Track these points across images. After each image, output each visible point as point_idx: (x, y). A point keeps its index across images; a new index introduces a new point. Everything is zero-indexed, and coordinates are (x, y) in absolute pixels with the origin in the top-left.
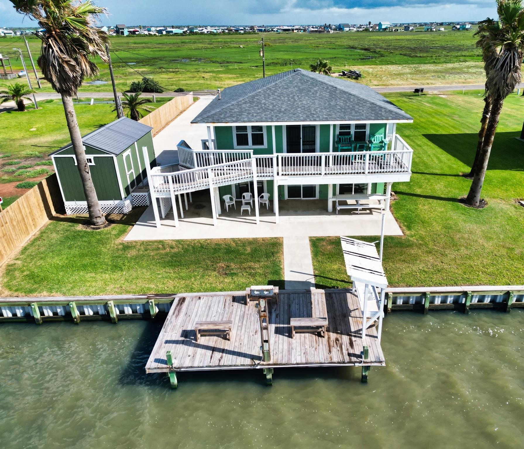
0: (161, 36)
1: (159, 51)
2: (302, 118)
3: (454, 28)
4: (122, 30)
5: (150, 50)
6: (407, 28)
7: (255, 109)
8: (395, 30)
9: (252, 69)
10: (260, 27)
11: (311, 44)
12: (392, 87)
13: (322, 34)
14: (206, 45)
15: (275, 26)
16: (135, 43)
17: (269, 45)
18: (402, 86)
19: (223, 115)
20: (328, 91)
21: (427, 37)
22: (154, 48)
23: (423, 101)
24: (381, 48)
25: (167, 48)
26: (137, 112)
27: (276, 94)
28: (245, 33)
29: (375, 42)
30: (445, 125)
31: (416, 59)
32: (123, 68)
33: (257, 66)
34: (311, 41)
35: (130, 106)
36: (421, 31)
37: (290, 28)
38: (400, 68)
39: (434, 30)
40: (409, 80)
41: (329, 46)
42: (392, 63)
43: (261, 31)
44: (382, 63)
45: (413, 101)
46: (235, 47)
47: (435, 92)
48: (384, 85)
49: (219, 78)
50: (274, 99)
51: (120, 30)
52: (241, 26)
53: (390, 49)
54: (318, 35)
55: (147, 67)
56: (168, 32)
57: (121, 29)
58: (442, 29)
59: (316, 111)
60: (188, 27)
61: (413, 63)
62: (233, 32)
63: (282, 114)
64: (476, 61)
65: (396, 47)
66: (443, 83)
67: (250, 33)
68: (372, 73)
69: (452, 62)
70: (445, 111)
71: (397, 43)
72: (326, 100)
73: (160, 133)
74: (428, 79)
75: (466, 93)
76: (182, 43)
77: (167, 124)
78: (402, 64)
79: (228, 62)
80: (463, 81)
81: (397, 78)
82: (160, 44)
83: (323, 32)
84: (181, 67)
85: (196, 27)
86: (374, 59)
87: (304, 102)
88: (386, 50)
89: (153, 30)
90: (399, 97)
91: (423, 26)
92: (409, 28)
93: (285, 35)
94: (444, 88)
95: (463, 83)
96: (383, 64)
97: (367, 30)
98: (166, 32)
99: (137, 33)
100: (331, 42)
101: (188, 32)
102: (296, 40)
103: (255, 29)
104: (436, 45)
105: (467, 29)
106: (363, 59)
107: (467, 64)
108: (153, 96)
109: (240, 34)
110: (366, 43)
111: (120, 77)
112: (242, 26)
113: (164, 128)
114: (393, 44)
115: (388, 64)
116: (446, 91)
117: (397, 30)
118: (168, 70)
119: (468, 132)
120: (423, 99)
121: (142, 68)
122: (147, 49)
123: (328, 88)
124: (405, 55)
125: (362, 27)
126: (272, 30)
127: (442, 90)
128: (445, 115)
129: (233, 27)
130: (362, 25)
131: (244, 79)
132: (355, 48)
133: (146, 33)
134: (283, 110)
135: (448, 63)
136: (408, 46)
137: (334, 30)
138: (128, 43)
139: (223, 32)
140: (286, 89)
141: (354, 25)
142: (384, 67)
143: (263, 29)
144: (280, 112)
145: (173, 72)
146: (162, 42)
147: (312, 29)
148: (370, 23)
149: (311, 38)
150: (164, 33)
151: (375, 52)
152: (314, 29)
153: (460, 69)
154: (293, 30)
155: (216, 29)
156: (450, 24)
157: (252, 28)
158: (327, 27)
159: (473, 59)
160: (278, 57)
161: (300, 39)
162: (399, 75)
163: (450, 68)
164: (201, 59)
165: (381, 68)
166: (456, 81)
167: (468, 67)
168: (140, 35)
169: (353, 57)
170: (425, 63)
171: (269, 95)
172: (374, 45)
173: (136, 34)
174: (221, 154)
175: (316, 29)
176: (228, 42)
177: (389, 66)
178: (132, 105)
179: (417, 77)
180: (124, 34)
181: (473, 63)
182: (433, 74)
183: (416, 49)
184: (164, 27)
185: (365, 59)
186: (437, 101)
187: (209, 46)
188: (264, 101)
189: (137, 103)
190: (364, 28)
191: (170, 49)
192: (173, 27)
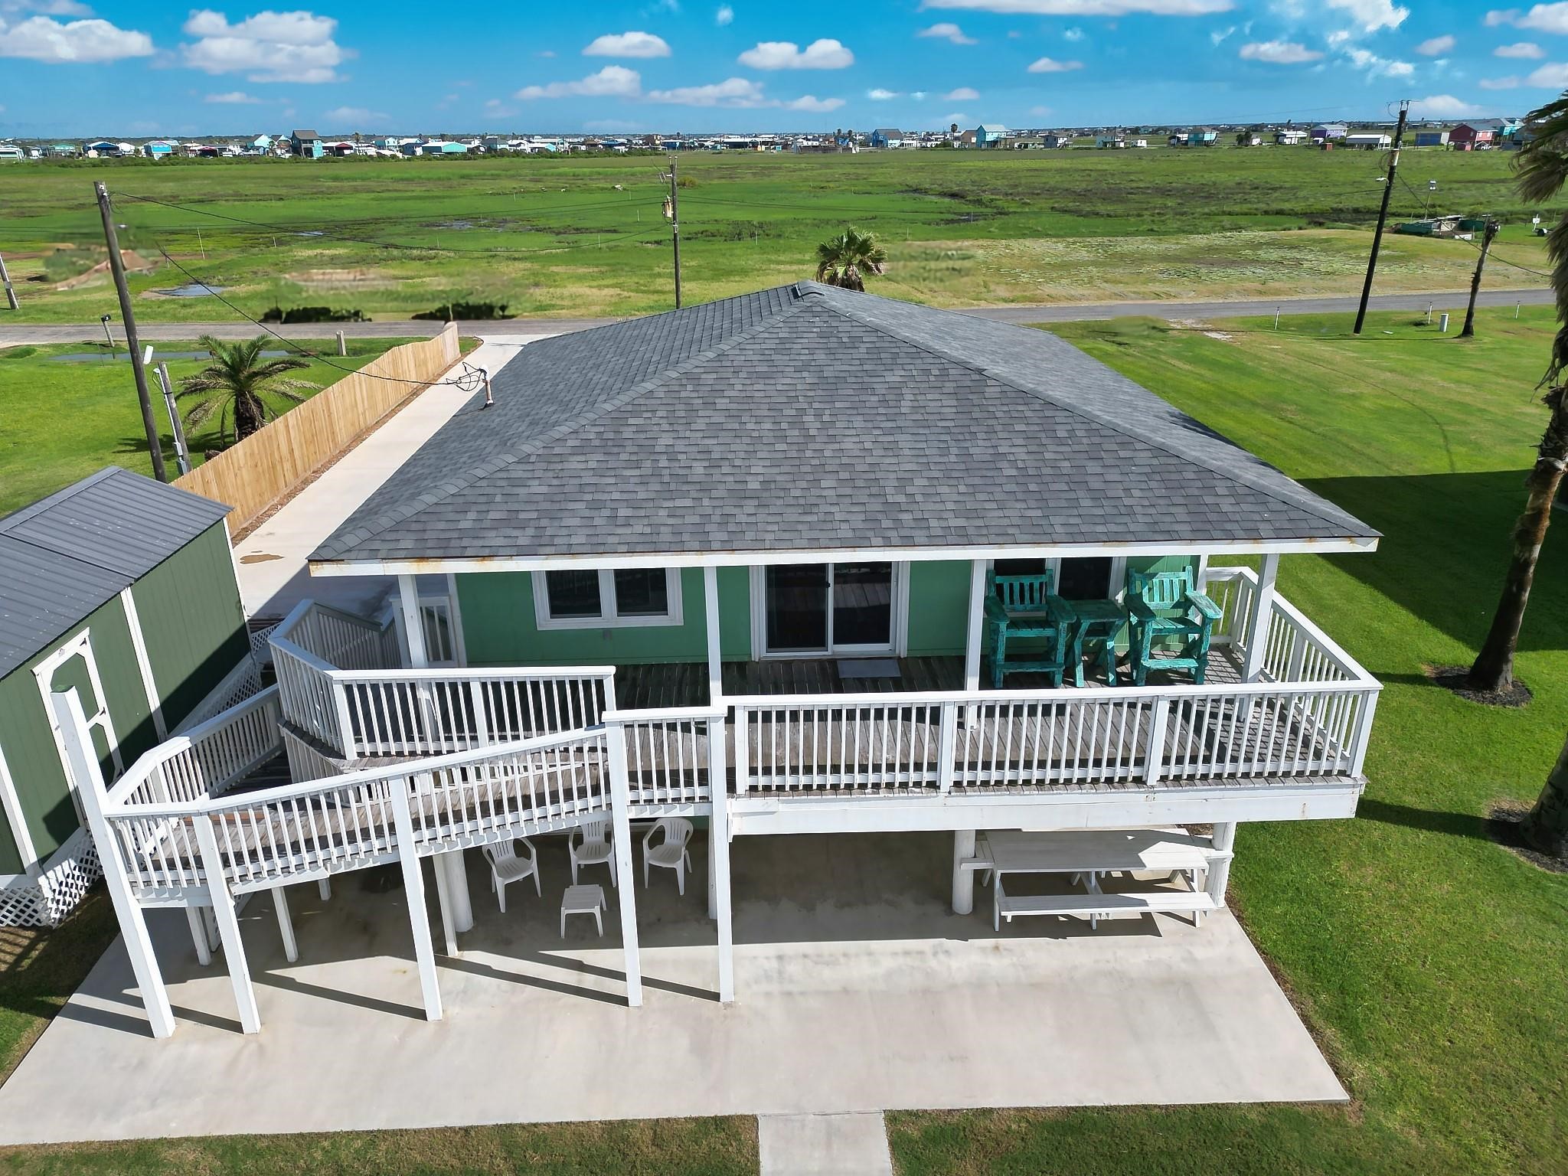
0: (409, 159)
1: (396, 199)
2: (845, 532)
3: (1173, 141)
4: (309, 145)
5: (372, 195)
6: (1050, 139)
7: (626, 480)
8: (1020, 146)
9: (646, 250)
10: (670, 137)
11: (806, 180)
12: (1053, 305)
13: (833, 154)
14: (525, 184)
15: (709, 136)
16: (336, 179)
17: (693, 185)
18: (1084, 304)
19: (472, 515)
20: (949, 387)
21: (1107, 163)
22: (383, 192)
23: (1165, 354)
24: (994, 191)
25: (418, 191)
26: (257, 401)
27: (722, 403)
28: (629, 153)
29: (974, 177)
30: (1272, 442)
31: (1100, 221)
32: (282, 248)
33: (658, 243)
34: (804, 174)
35: (234, 381)
36: (1089, 149)
37: (748, 140)
38: (1061, 246)
39: (1122, 145)
40: (1098, 282)
41: (854, 185)
42: (1036, 234)
43: (672, 146)
44: (1006, 233)
45: (1131, 351)
46: (603, 189)
47: (1189, 323)
48: (1031, 300)
49: (547, 276)
50: (715, 429)
51: (304, 146)
52: (620, 136)
53: (1018, 194)
54: (822, 158)
55: (350, 243)
56: (429, 150)
57: (305, 141)
58: (1143, 143)
59: (910, 490)
60: (483, 137)
61: (1094, 234)
62: (600, 150)
63: (750, 506)
64: (1270, 228)
65: (1035, 188)
66: (1199, 294)
67: (642, 153)
68: (985, 262)
69: (1201, 230)
70: (1248, 387)
71: (1033, 180)
72: (948, 431)
73: (325, 476)
74: (1154, 280)
75: (1283, 327)
76: (463, 177)
77: (358, 438)
78: (1062, 236)
79: (578, 230)
80: (1257, 285)
81: (1062, 277)
82: (402, 180)
83: (834, 149)
84: (444, 245)
85: (504, 138)
86: (981, 223)
87: (848, 444)
88: (1010, 197)
89: (391, 144)
90: (1083, 337)
91: (1088, 135)
92: (1056, 139)
93: (733, 158)
94: (1208, 307)
95: (1260, 293)
96: (1009, 237)
97: (946, 145)
98: (424, 149)
99: (347, 152)
100: (857, 175)
101: (482, 149)
102: (766, 170)
103: (657, 142)
104: (1142, 185)
105: (1207, 144)
106: (952, 221)
107: (1246, 235)
108: (339, 337)
109: (617, 154)
110: (951, 177)
111: (266, 274)
112: (623, 136)
113: (344, 452)
114: (1023, 181)
115: (1024, 236)
116: (1222, 319)
117: (1026, 146)
118: (408, 252)
119: (1361, 474)
120: (1160, 345)
121: (336, 247)
122: (364, 195)
123: (944, 373)
124: (1065, 211)
125: (933, 138)
126: (702, 146)
127: (1206, 315)
128: (1254, 404)
129: (601, 137)
130: (933, 134)
131: (621, 280)
132: (926, 192)
133: (372, 151)
134: (754, 485)
135: (1192, 233)
136: (1066, 186)
137: (862, 144)
138: (317, 178)
139: (573, 149)
140: (765, 376)
141: (912, 133)
142: (1017, 245)
143: (678, 142)
144: (741, 495)
145: (421, 259)
146: (406, 176)
147: (805, 143)
148: (954, 128)
149: (803, 166)
150: (419, 151)
151: (979, 202)
152: (810, 143)
153: (1235, 250)
154: (755, 145)
155: (554, 144)
156: (1156, 131)
157: (649, 139)
158: (843, 138)
159: (1256, 224)
160: (717, 217)
161: (775, 168)
162: (1065, 267)
163: (1201, 248)
164: (505, 221)
165: (1007, 247)
166: (1237, 286)
167: (1256, 246)
168: (355, 159)
169: (922, 216)
170: (1127, 234)
171: (692, 410)
172: (973, 182)
173: (343, 155)
174: (467, 686)
175: (816, 143)
176: (584, 175)
177: (1028, 242)
178: (239, 380)
179: (1119, 272)
180: (312, 156)
181: (1261, 233)
182: (1161, 266)
183: (1088, 194)
184: (420, 137)
185: (958, 221)
186: (1207, 352)
187: (531, 185)
188: (665, 440)
189: (256, 374)
190: (936, 139)
191: (427, 194)
192: (443, 138)
